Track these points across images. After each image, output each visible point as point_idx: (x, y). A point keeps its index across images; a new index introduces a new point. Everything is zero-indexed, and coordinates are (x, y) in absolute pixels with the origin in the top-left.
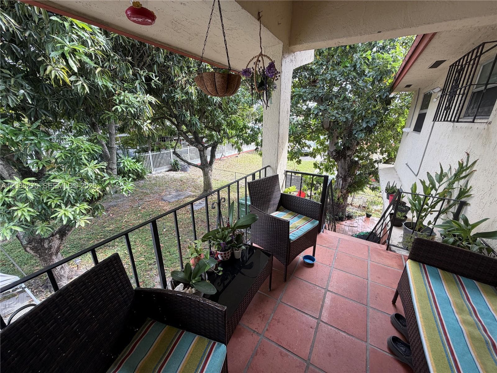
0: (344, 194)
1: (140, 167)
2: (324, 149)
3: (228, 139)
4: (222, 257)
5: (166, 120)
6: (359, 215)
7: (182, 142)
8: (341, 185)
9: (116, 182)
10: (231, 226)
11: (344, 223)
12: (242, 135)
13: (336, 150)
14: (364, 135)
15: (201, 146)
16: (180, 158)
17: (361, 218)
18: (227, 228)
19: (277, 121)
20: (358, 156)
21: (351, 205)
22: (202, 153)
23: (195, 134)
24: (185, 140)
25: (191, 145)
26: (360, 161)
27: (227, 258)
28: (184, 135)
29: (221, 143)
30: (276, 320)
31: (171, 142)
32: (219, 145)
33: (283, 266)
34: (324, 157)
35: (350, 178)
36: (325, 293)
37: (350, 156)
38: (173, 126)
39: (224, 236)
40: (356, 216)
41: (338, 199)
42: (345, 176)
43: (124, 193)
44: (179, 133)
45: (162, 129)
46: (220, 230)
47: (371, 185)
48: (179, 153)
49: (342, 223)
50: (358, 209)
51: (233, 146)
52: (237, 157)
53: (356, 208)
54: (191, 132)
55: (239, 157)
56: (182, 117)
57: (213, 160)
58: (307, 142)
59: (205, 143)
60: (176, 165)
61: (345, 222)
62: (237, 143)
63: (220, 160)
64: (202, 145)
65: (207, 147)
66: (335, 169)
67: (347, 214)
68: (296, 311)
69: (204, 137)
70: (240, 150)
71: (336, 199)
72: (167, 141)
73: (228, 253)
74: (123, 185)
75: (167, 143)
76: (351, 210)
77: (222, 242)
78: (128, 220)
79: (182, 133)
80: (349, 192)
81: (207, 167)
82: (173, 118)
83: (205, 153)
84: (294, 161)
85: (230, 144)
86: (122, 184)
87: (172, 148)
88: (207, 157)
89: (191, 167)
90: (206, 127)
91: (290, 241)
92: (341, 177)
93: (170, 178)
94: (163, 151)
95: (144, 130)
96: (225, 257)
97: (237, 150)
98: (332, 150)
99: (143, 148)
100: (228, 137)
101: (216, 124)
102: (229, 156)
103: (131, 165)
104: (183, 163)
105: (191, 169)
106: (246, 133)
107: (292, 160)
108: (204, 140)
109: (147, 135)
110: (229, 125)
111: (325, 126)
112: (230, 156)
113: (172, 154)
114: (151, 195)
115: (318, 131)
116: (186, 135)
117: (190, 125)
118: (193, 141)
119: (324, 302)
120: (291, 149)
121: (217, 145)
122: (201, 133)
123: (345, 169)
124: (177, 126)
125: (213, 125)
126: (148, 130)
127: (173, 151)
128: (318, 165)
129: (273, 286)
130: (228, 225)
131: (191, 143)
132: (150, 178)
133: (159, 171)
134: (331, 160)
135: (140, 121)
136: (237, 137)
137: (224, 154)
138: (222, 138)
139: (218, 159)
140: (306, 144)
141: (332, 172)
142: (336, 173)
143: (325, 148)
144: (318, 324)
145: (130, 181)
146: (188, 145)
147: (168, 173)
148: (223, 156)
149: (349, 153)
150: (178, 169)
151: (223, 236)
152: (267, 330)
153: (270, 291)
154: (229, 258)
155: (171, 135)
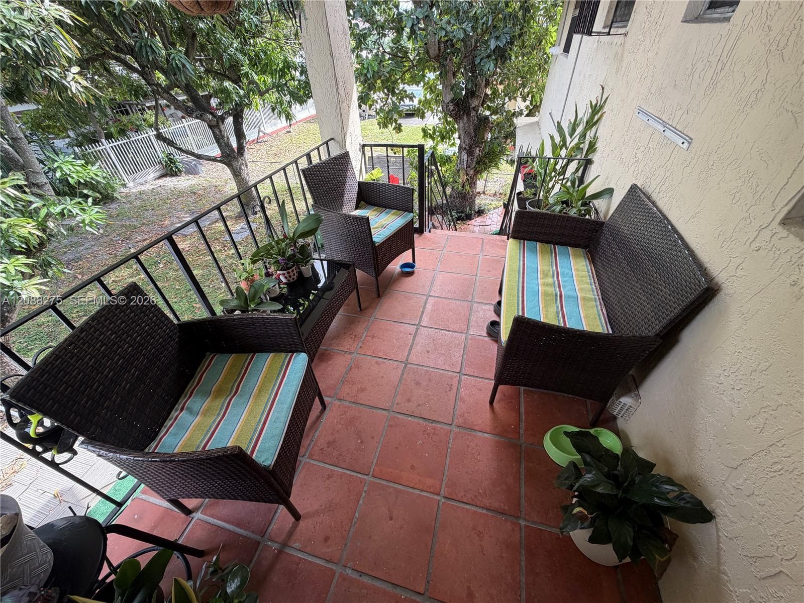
0: (471, 178)
1: (99, 174)
2: (436, 100)
3: (262, 96)
4: (286, 278)
5: (111, 61)
6: (495, 206)
7: (168, 112)
8: (465, 163)
9: (63, 210)
10: (289, 235)
11: (473, 222)
12: (286, 84)
13: (453, 100)
14: (492, 65)
15: (210, 117)
16: (175, 148)
17: (496, 210)
18: (283, 241)
19: (329, 52)
20: (489, 108)
21: (484, 193)
22: (217, 131)
23: (189, 89)
24: (172, 107)
25: (189, 116)
26: (493, 116)
27: (293, 279)
28: (165, 95)
29: (249, 105)
30: (370, 336)
31: (142, 114)
32: (246, 111)
33: (373, 279)
34: (437, 116)
35: (478, 149)
36: (427, 300)
37: (477, 108)
38: (135, 76)
39: (282, 251)
40: (489, 210)
41: (463, 187)
42: (470, 146)
43: (88, 228)
44: (153, 91)
45: (111, 84)
46: (273, 243)
47: (507, 155)
48: (168, 136)
49: (470, 222)
50: (493, 198)
51: (273, 110)
52: (289, 132)
53: (490, 198)
54: (178, 87)
55: (293, 133)
56: (147, 52)
57: (243, 143)
58: (407, 87)
59: (217, 109)
60: (171, 162)
61: (475, 220)
62: (281, 103)
63: (257, 142)
64: (211, 113)
65: (222, 119)
66: (456, 135)
67: (477, 208)
68: (393, 323)
69: (210, 96)
70: (289, 117)
71: (460, 187)
72: (133, 112)
73: (293, 271)
74: (79, 213)
75: (135, 116)
76: (483, 202)
77: (279, 258)
78: (117, 279)
79: (159, 91)
80: (478, 172)
81: (236, 159)
82: (126, 54)
83: (222, 129)
84: (391, 127)
85: (268, 106)
86: (75, 211)
87: (150, 126)
88: (228, 138)
89: (205, 162)
90: (207, 71)
91: (374, 245)
92: (465, 148)
93: (169, 191)
94: (135, 137)
95: (74, 91)
96: (290, 276)
97: (283, 119)
98: (447, 101)
99: (84, 136)
100: (260, 91)
101: (228, 63)
102: (273, 133)
103: (78, 172)
104: (184, 157)
105: (206, 168)
106: (293, 79)
107: (387, 127)
108: (214, 102)
109: (85, 103)
110: (256, 64)
111: (432, 53)
112: (276, 132)
113: (153, 139)
114: (144, 228)
115: (422, 64)
116: (171, 95)
117: (171, 70)
118: (189, 107)
119: (424, 308)
120: (382, 104)
121: (242, 111)
122: (201, 86)
123: (470, 134)
124: (143, 74)
125: (222, 66)
126: (81, 89)
127: (155, 133)
128: (429, 131)
129: (363, 305)
130: (285, 236)
131: (189, 113)
132: (127, 196)
133: (141, 180)
134: (449, 119)
135: (55, 71)
136: (278, 91)
137: (262, 128)
138: (248, 93)
139: (253, 141)
140: (405, 91)
141: (452, 142)
142: (458, 142)
143: (438, 96)
144: (417, 329)
145: (90, 204)
146: (183, 117)
147: (161, 182)
148: (261, 134)
149: (474, 103)
150: (180, 171)
151: (279, 251)
152: (361, 347)
153: (361, 311)
154: (296, 278)
155: (137, 97)
